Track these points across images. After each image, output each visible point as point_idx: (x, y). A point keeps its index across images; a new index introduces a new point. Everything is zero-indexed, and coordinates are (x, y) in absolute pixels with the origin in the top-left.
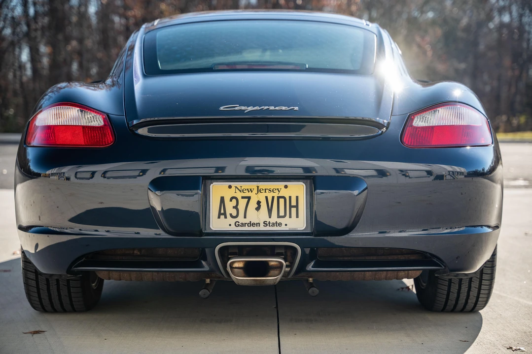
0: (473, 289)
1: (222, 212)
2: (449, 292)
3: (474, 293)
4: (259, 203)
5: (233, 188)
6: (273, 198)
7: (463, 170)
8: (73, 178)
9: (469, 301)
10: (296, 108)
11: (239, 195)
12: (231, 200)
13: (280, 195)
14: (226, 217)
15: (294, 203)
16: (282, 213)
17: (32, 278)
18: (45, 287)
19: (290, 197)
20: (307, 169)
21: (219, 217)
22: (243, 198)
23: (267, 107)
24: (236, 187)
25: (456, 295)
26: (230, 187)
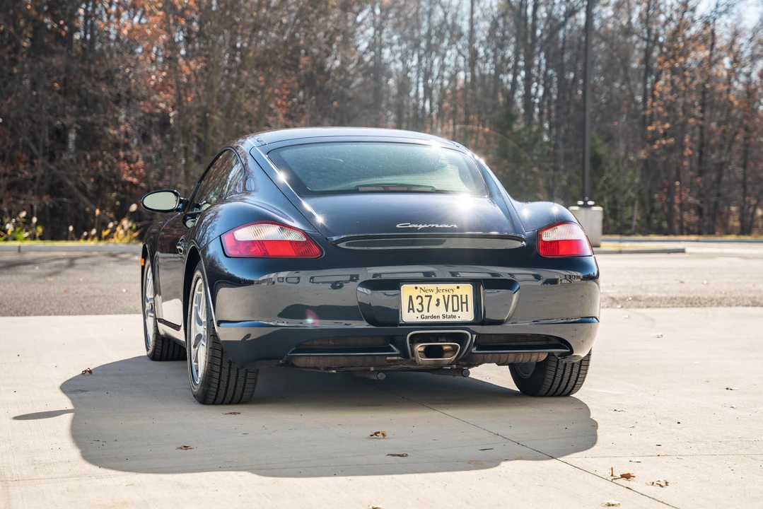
1: (411, 307)
2: (555, 376)
3: (574, 377)
4: (438, 300)
5: (419, 289)
7: (579, 274)
8: (276, 282)
10: (455, 226)
11: (423, 294)
12: (417, 298)
13: (453, 294)
15: (464, 300)
16: (456, 308)
19: (461, 296)
21: (409, 312)
22: (426, 296)
23: (434, 225)
24: (421, 288)
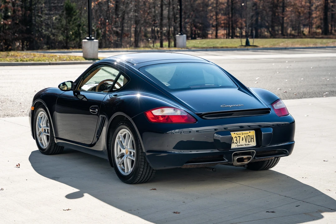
4: (243, 138)
6: (246, 136)
10: (243, 105)
12: (235, 138)
14: (234, 144)
16: (249, 141)
19: (251, 135)
22: (238, 137)
23: (235, 105)
24: (236, 133)
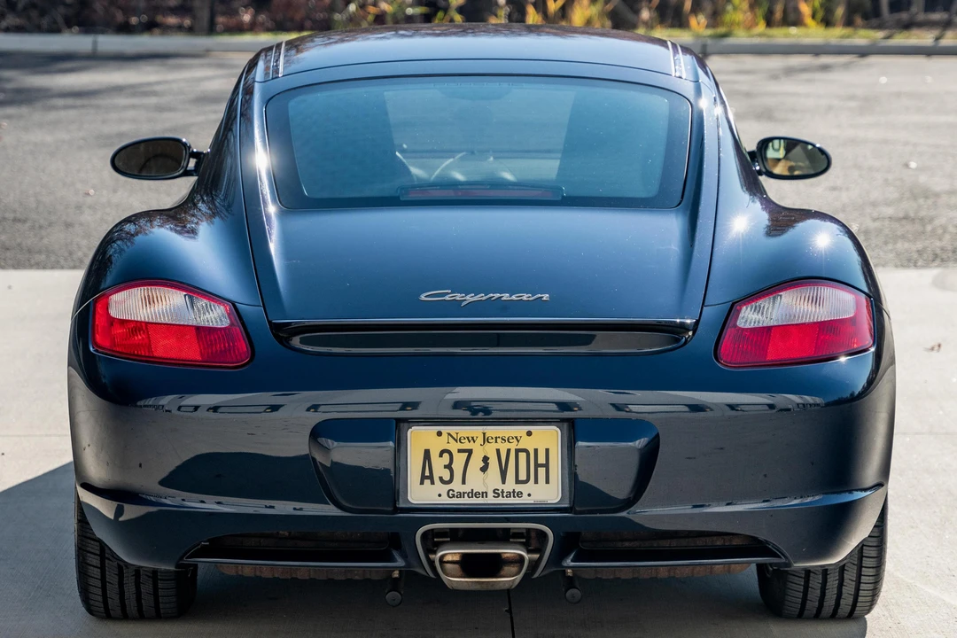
0: (846, 582)
1: (427, 473)
3: (849, 589)
4: (486, 459)
5: (445, 435)
6: (509, 451)
9: (842, 602)
10: (546, 297)
11: (454, 447)
12: (441, 455)
13: (520, 447)
14: (433, 483)
15: (542, 460)
16: (523, 476)
17: (95, 564)
18: (115, 580)
19: (536, 451)
20: (564, 406)
21: (422, 483)
22: (460, 451)
23: (499, 295)
24: (449, 434)
25: (819, 592)
26: (439, 434)
